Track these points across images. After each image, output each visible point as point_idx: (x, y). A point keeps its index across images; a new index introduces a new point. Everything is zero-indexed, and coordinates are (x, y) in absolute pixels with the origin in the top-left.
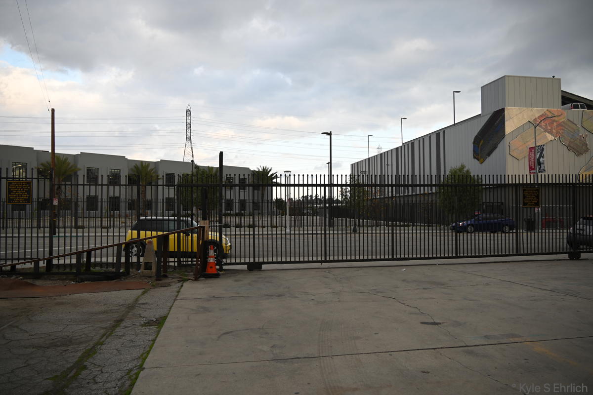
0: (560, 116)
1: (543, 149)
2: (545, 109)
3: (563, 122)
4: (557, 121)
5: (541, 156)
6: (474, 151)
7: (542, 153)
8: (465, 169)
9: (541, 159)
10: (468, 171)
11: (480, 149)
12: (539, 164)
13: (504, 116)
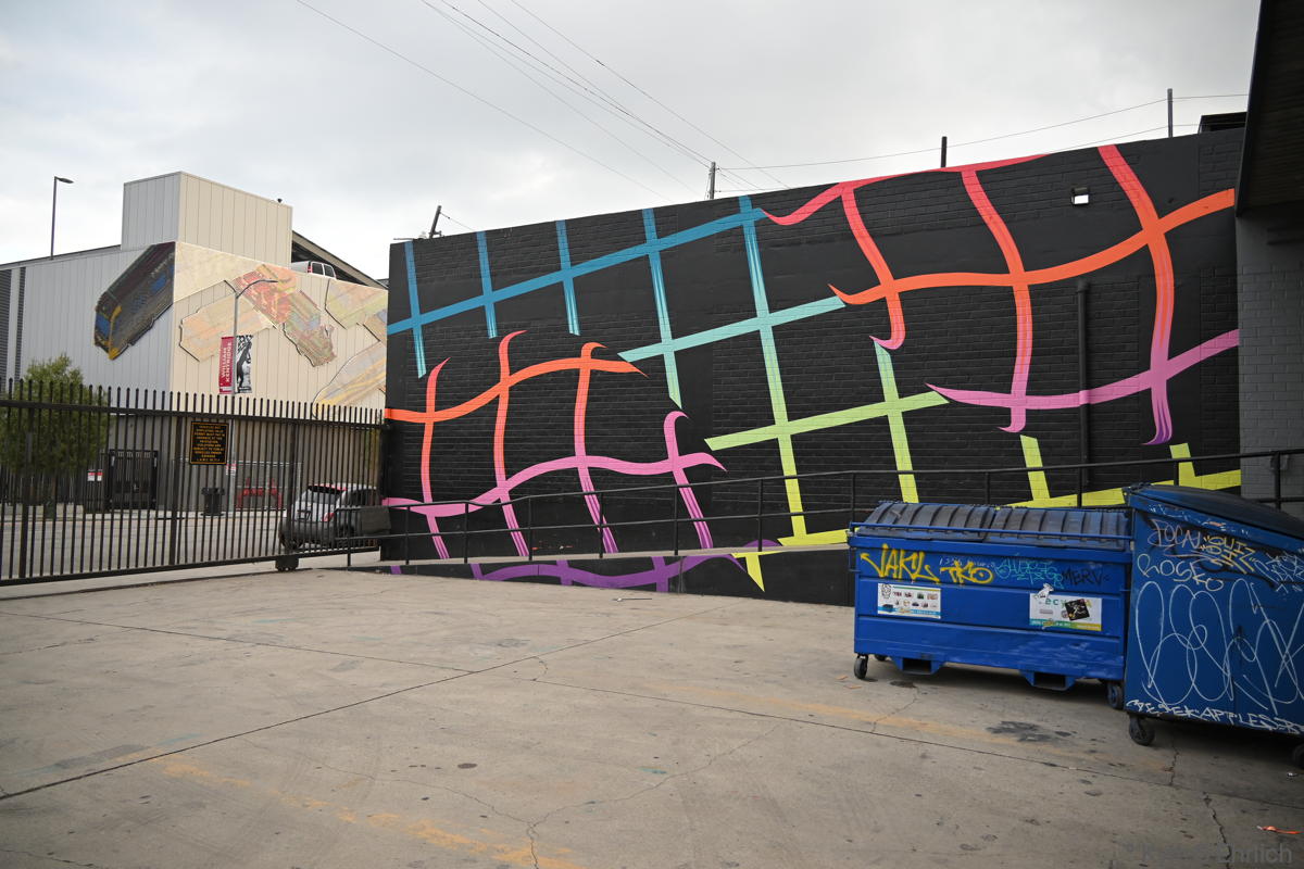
0: (287, 281)
1: (249, 344)
2: (260, 263)
3: (291, 294)
4: (280, 292)
5: (245, 358)
6: (96, 327)
7: (246, 352)
8: (69, 369)
9: (245, 365)
10: (75, 374)
11: (112, 325)
12: (240, 374)
13: (173, 260)
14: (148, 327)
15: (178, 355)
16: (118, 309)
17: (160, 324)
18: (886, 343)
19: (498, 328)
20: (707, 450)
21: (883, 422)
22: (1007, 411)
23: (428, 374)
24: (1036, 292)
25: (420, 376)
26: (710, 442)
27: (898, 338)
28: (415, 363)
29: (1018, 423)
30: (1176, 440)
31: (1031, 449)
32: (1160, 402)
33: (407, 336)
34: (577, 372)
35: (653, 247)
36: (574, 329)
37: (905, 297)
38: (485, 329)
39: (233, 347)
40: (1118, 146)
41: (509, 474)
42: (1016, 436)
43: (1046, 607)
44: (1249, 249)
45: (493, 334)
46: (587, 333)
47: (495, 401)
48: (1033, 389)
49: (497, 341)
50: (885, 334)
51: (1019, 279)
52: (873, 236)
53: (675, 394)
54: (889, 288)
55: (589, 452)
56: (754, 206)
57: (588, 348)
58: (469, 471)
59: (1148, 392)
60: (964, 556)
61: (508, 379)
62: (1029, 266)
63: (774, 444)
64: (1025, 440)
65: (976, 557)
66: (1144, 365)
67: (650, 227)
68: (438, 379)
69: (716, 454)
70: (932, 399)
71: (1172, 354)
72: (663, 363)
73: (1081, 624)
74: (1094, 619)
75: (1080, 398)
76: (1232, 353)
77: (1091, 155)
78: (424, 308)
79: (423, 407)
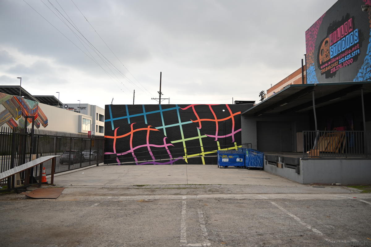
18: (199, 128)
19: (130, 122)
20: (171, 143)
21: (198, 139)
22: (215, 138)
23: (115, 130)
24: (219, 122)
25: (113, 130)
26: (171, 142)
27: (200, 127)
28: (112, 127)
29: (216, 139)
30: (235, 142)
31: (218, 143)
32: (233, 137)
33: (110, 122)
34: (147, 130)
35: (161, 111)
36: (146, 123)
37: (201, 122)
38: (128, 122)
40: (228, 105)
41: (133, 147)
42: (216, 141)
43: (238, 160)
44: (242, 119)
45: (129, 123)
46: (149, 124)
47: (130, 135)
48: (218, 135)
49: (130, 125)
50: (199, 127)
51: (216, 121)
52: (197, 113)
53: (165, 134)
54: (199, 120)
55: (149, 143)
56: (178, 106)
57: (149, 126)
58: (125, 147)
59: (232, 136)
60: (230, 155)
61: (132, 131)
62: (218, 119)
63: (182, 142)
64: (217, 142)
65: (232, 155)
66: (231, 132)
67: (160, 108)
68: (117, 130)
69: (173, 144)
70: (205, 136)
71: (234, 131)
72: (163, 129)
73: (241, 161)
74: (242, 161)
75: (224, 136)
76: (241, 131)
77: (225, 105)
78: (113, 117)
79: (114, 136)
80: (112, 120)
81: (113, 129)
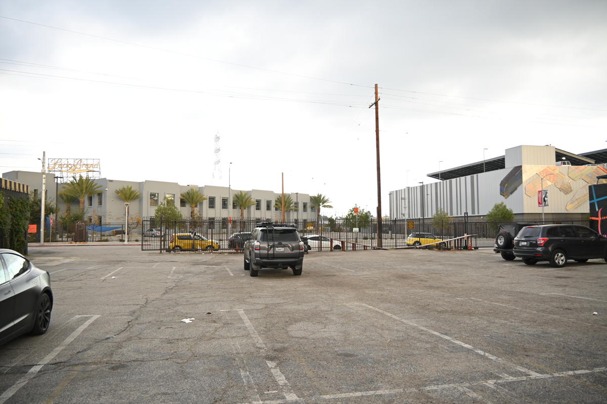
0: (555, 170)
1: (547, 193)
2: (546, 166)
5: (545, 197)
6: (501, 190)
7: (546, 195)
9: (546, 198)
11: (505, 189)
12: (545, 201)
13: (521, 171)
14: (516, 189)
15: (525, 196)
16: (506, 185)
17: (519, 188)
33: (594, 203)
39: (542, 194)
68: (601, 211)
78: (597, 198)
79: (598, 217)
80: (595, 200)
81: (597, 210)
